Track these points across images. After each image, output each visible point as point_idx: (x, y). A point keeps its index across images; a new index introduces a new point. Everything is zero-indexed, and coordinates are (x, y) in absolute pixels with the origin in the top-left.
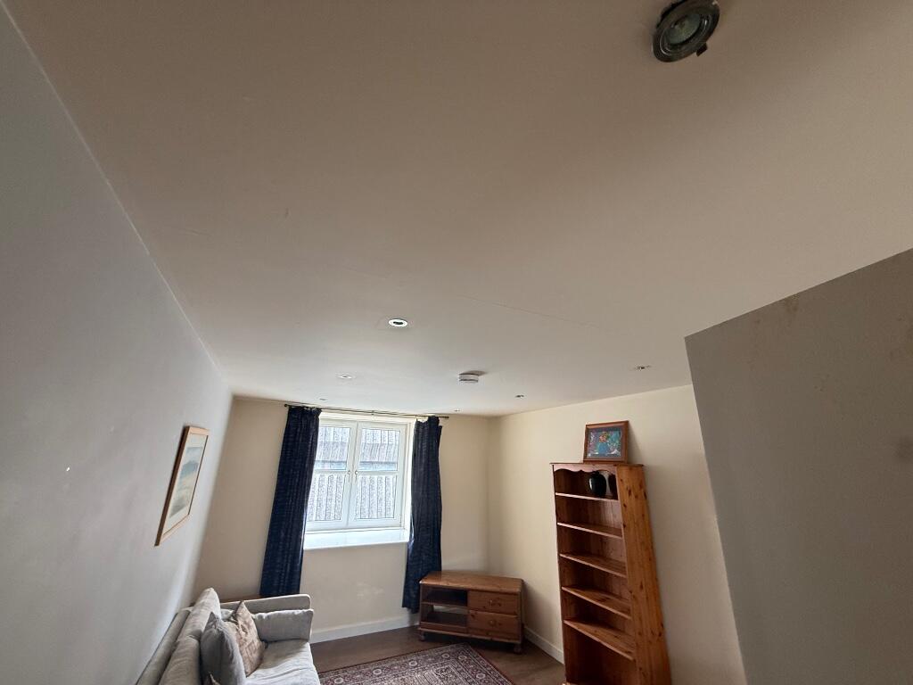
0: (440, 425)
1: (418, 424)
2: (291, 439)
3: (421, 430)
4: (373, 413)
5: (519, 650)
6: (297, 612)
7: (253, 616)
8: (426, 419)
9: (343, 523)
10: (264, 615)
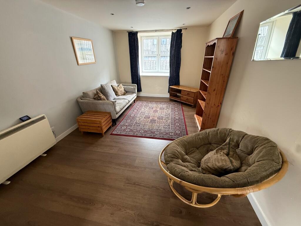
0: (182, 33)
1: (173, 33)
2: (131, 44)
3: (173, 36)
4: (156, 31)
5: (193, 107)
6: (132, 87)
7: (124, 87)
8: (176, 31)
9: (157, 71)
10: (126, 87)
